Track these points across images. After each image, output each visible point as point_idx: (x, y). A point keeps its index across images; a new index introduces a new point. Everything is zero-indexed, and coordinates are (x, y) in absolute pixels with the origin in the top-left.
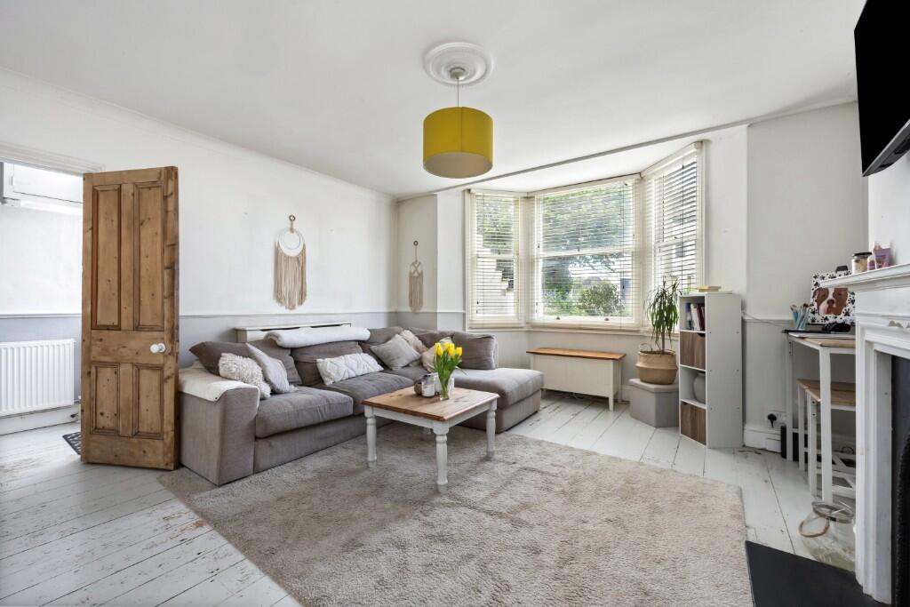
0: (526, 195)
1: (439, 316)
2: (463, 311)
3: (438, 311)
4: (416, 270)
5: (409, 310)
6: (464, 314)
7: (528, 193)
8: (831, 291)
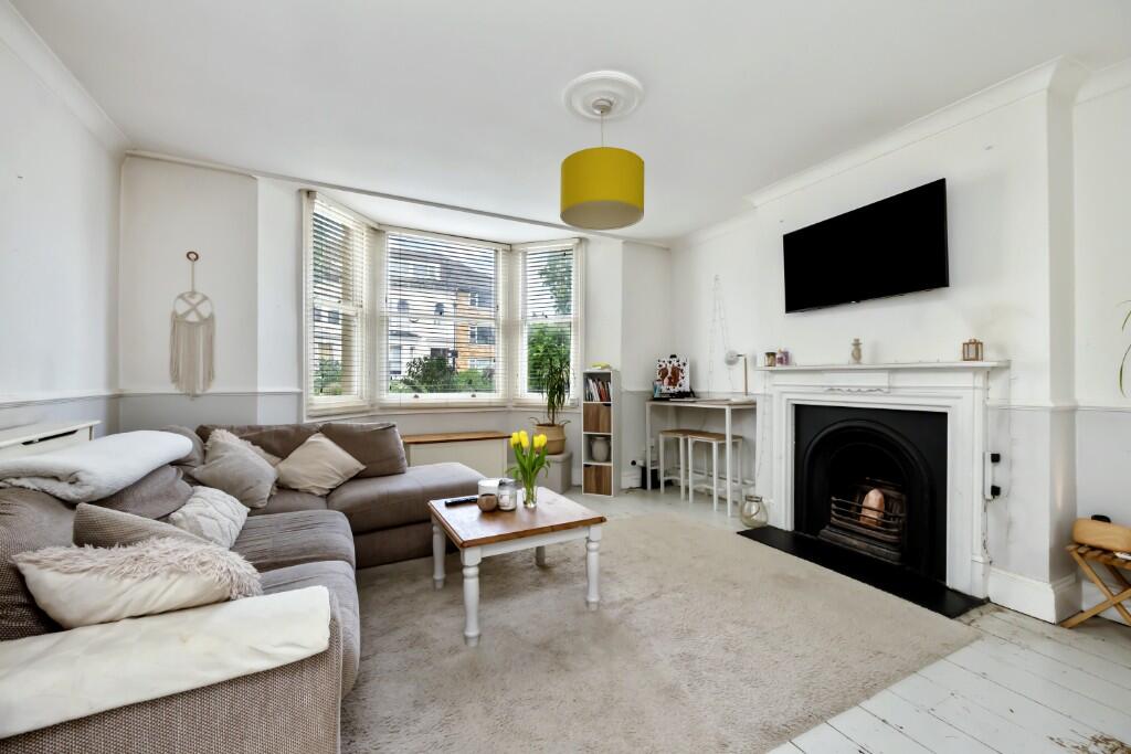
0: (376, 226)
1: (260, 400)
2: (298, 390)
3: (260, 389)
4: (194, 308)
5: (171, 389)
6: (300, 395)
7: (379, 224)
8: (670, 370)
